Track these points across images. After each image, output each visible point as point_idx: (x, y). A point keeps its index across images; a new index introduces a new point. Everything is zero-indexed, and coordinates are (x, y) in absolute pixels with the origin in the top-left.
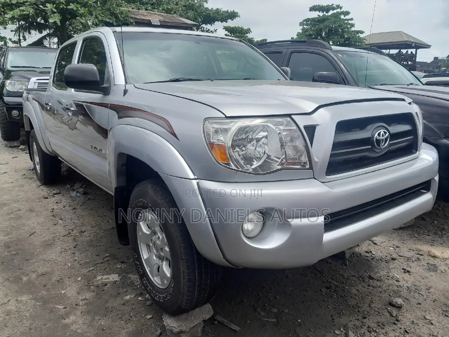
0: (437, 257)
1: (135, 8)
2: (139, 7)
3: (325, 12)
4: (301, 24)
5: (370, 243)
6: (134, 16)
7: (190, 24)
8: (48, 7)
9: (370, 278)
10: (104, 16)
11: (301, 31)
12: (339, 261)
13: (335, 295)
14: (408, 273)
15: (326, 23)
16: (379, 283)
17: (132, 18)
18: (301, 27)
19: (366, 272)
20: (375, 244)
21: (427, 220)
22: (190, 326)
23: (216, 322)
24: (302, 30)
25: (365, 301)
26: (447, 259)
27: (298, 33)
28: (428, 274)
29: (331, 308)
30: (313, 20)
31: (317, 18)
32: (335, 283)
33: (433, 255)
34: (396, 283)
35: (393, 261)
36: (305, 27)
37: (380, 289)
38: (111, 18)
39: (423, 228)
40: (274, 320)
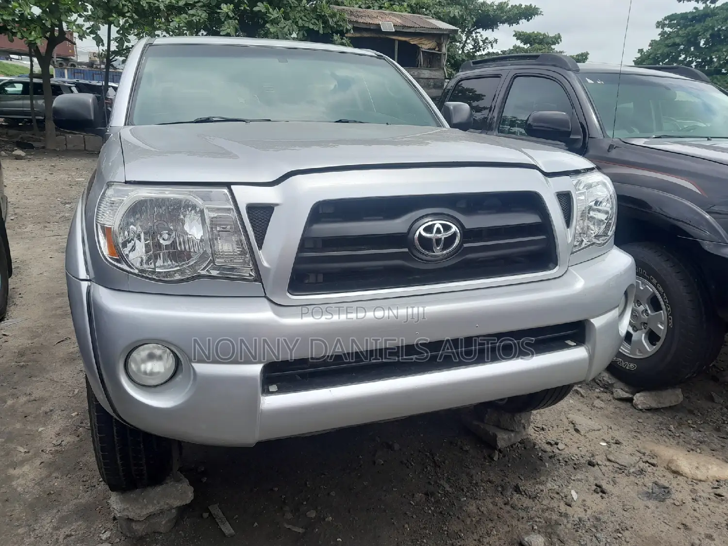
0: (682, 475)
1: (363, 6)
2: (370, 5)
3: (708, 2)
4: (660, 24)
5: (569, 428)
6: (353, 19)
7: (446, 30)
8: (222, 9)
9: (517, 489)
10: (306, 19)
11: (658, 38)
12: (484, 451)
13: (433, 508)
14: (601, 494)
15: (709, 22)
16: (527, 502)
17: (350, 22)
18: (660, 30)
19: (521, 479)
20: (577, 431)
21: (716, 400)
22: (141, 512)
23: (206, 515)
24: (660, 36)
25: (479, 529)
26: (700, 481)
27: (652, 41)
28: (640, 504)
29: (408, 529)
30: (684, 16)
31: (691, 13)
32: (448, 488)
33: (673, 468)
34: (563, 508)
35: (590, 467)
36: (667, 30)
37: (522, 514)
38: (315, 23)
39: (699, 414)
40: (301, 530)
